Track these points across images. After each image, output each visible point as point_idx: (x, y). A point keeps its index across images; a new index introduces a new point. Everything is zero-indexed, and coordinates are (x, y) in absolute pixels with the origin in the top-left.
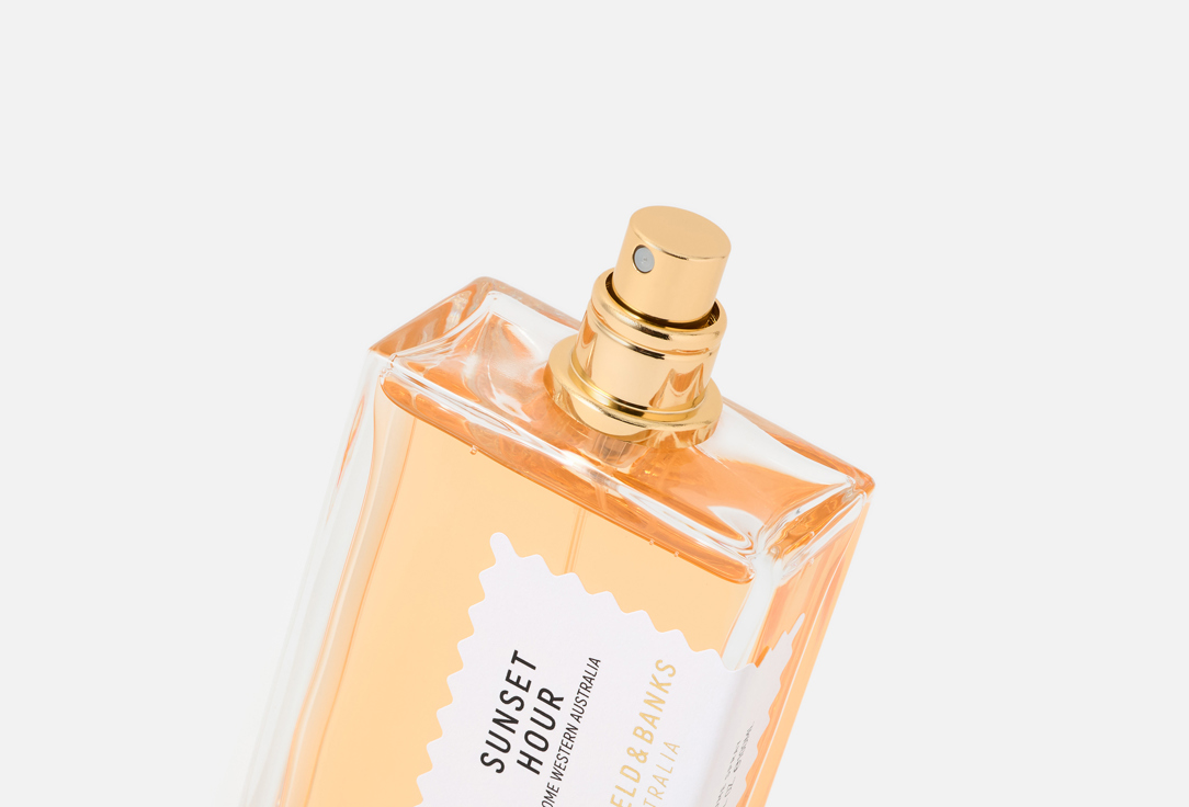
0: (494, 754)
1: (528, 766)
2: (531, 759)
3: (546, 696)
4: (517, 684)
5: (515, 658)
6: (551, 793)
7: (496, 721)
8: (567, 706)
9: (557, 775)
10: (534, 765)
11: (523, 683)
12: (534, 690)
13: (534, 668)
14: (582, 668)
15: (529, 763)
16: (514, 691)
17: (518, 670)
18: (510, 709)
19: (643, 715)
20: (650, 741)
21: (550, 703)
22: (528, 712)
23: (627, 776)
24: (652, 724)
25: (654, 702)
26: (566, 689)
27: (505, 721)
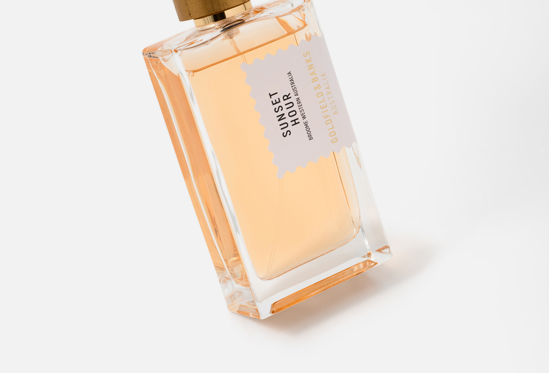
0: (285, 131)
1: (296, 124)
2: (295, 120)
3: (285, 98)
4: (276, 103)
5: (271, 96)
6: (306, 124)
7: (279, 120)
8: (292, 95)
9: (304, 117)
10: (297, 121)
11: (278, 101)
12: (282, 100)
13: (277, 93)
14: (287, 78)
15: (295, 122)
16: (277, 106)
17: (274, 98)
18: (280, 113)
19: (311, 74)
20: (318, 80)
21: (288, 98)
22: (285, 107)
23: (320, 96)
24: (315, 74)
25: (311, 67)
26: (288, 90)
27: (281, 117)
